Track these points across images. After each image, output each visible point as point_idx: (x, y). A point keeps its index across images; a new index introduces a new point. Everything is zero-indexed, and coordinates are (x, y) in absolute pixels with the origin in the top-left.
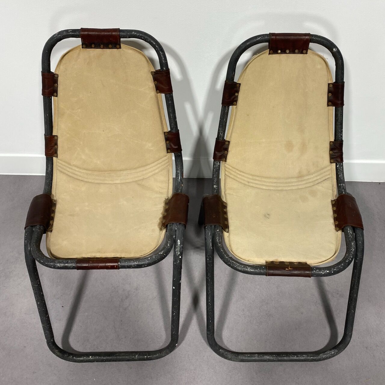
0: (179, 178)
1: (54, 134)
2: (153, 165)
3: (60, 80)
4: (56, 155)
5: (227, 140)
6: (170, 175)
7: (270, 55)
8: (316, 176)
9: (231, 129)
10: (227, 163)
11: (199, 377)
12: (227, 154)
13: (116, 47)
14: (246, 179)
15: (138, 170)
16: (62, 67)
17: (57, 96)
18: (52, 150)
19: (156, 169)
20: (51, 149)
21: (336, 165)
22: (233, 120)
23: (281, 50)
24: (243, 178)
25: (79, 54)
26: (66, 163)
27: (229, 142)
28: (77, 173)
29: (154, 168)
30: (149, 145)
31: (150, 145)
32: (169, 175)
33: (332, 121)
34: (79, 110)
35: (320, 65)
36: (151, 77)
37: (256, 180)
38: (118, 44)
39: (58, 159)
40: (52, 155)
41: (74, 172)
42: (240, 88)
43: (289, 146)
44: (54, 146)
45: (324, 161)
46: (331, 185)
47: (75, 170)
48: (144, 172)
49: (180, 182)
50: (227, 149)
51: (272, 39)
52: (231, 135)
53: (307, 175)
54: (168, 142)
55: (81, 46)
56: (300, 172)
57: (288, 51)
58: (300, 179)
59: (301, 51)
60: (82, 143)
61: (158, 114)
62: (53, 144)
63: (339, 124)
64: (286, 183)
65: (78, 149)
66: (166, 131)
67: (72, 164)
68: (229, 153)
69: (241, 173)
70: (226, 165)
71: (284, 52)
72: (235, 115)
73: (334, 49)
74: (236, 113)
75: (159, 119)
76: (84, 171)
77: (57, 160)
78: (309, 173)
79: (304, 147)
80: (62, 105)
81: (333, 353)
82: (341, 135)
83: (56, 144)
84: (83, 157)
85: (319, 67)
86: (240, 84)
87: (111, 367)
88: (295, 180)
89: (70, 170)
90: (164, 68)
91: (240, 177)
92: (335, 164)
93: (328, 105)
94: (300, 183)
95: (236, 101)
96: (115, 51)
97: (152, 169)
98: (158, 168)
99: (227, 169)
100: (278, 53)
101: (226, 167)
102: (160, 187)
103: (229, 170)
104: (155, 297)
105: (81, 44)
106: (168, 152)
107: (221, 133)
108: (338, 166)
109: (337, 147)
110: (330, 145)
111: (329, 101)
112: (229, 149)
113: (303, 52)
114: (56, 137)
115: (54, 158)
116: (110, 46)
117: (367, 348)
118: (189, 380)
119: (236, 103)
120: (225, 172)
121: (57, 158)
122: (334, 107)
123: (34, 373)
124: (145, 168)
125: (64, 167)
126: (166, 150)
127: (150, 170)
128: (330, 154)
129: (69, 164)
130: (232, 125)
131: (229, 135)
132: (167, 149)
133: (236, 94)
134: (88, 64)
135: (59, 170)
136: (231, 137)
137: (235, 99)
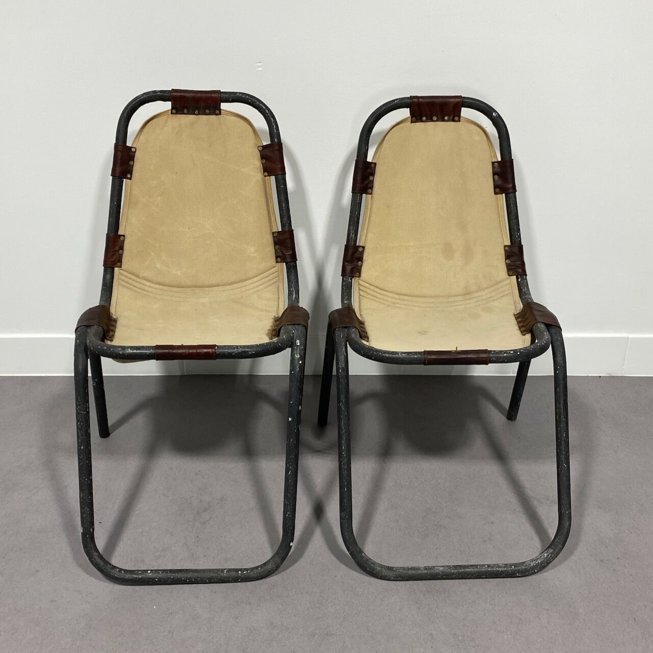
0: (294, 296)
1: (120, 233)
2: (255, 279)
3: (138, 155)
4: (119, 264)
5: (361, 245)
6: (280, 294)
7: (412, 124)
8: (490, 292)
9: (366, 229)
10: (361, 278)
11: (329, 601)
12: (361, 266)
13: (215, 113)
14: (390, 299)
15: (235, 286)
16: (142, 138)
17: (130, 179)
18: (115, 257)
19: (261, 285)
20: (114, 254)
21: (517, 279)
22: (368, 215)
23: (426, 117)
24: (385, 298)
25: (166, 121)
26: (132, 274)
27: (363, 247)
28: (147, 288)
29: (258, 284)
30: (251, 250)
31: (253, 249)
32: (278, 293)
33: (504, 215)
34: (159, 198)
35: (479, 136)
36: (257, 154)
37: (403, 300)
38: (218, 109)
39: (122, 270)
40: (114, 265)
41: (144, 287)
42: (376, 169)
43: (448, 251)
44: (118, 251)
45: (498, 272)
46: (512, 301)
47: (146, 285)
48: (244, 289)
49: (295, 300)
50: (361, 259)
51: (414, 103)
52: (366, 237)
53: (477, 291)
54: (277, 247)
55: (170, 111)
56: (466, 287)
57: (435, 118)
58: (467, 297)
59: (451, 118)
60: (158, 245)
61: (265, 206)
62: (117, 248)
63: (513, 217)
64: (448, 302)
65: (152, 254)
66: (275, 230)
67: (141, 276)
68: (363, 263)
69: (383, 292)
70: (361, 282)
71: (430, 119)
72: (371, 209)
73: (494, 114)
74: (371, 206)
75: (266, 212)
76: (158, 286)
77: (120, 271)
78: (480, 289)
79: (468, 253)
80: (135, 191)
81: (546, 555)
82: (519, 234)
83: (122, 248)
84: (158, 266)
85: (477, 138)
86: (375, 164)
87: (181, 593)
88: (460, 298)
89: (138, 285)
90: (276, 140)
91: (382, 297)
92: (515, 277)
93: (496, 193)
94: (468, 302)
95: (372, 188)
96: (213, 118)
97: (254, 285)
98: (263, 284)
99: (362, 288)
100: (422, 121)
101: (360, 285)
102: (267, 305)
103: (365, 289)
104: (253, 508)
105: (171, 108)
106: (277, 262)
107: (353, 234)
108: (519, 280)
109: (515, 253)
110: (505, 251)
111: (496, 187)
112: (364, 258)
113: (455, 119)
114: (122, 238)
115: (116, 269)
116: (207, 111)
117: (602, 561)
118: (313, 605)
119: (371, 191)
120: (359, 293)
121: (120, 268)
122: (504, 195)
123: (52, 601)
124: (245, 283)
125: (130, 281)
126: (275, 258)
127: (252, 286)
128: (506, 263)
129: (137, 276)
130: (367, 223)
131: (363, 238)
132: (277, 257)
133: (371, 178)
134: (176, 134)
135: (122, 285)
136: (365, 240)
137: (370, 186)
